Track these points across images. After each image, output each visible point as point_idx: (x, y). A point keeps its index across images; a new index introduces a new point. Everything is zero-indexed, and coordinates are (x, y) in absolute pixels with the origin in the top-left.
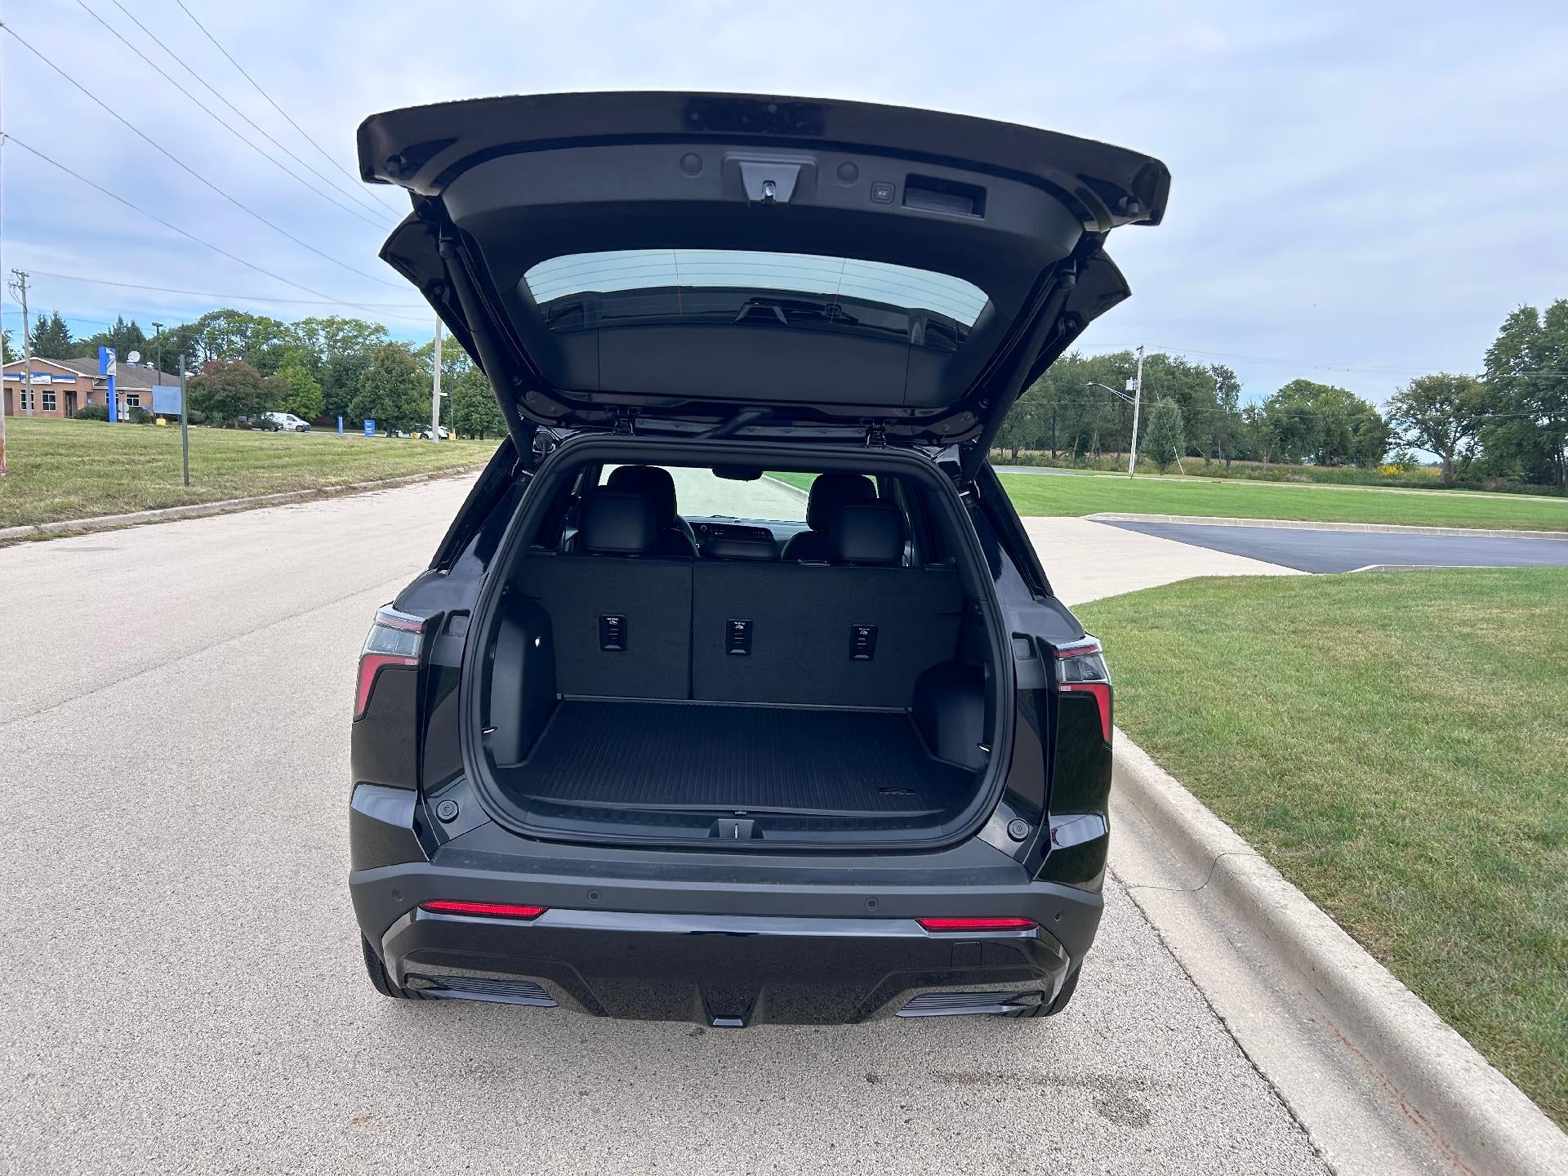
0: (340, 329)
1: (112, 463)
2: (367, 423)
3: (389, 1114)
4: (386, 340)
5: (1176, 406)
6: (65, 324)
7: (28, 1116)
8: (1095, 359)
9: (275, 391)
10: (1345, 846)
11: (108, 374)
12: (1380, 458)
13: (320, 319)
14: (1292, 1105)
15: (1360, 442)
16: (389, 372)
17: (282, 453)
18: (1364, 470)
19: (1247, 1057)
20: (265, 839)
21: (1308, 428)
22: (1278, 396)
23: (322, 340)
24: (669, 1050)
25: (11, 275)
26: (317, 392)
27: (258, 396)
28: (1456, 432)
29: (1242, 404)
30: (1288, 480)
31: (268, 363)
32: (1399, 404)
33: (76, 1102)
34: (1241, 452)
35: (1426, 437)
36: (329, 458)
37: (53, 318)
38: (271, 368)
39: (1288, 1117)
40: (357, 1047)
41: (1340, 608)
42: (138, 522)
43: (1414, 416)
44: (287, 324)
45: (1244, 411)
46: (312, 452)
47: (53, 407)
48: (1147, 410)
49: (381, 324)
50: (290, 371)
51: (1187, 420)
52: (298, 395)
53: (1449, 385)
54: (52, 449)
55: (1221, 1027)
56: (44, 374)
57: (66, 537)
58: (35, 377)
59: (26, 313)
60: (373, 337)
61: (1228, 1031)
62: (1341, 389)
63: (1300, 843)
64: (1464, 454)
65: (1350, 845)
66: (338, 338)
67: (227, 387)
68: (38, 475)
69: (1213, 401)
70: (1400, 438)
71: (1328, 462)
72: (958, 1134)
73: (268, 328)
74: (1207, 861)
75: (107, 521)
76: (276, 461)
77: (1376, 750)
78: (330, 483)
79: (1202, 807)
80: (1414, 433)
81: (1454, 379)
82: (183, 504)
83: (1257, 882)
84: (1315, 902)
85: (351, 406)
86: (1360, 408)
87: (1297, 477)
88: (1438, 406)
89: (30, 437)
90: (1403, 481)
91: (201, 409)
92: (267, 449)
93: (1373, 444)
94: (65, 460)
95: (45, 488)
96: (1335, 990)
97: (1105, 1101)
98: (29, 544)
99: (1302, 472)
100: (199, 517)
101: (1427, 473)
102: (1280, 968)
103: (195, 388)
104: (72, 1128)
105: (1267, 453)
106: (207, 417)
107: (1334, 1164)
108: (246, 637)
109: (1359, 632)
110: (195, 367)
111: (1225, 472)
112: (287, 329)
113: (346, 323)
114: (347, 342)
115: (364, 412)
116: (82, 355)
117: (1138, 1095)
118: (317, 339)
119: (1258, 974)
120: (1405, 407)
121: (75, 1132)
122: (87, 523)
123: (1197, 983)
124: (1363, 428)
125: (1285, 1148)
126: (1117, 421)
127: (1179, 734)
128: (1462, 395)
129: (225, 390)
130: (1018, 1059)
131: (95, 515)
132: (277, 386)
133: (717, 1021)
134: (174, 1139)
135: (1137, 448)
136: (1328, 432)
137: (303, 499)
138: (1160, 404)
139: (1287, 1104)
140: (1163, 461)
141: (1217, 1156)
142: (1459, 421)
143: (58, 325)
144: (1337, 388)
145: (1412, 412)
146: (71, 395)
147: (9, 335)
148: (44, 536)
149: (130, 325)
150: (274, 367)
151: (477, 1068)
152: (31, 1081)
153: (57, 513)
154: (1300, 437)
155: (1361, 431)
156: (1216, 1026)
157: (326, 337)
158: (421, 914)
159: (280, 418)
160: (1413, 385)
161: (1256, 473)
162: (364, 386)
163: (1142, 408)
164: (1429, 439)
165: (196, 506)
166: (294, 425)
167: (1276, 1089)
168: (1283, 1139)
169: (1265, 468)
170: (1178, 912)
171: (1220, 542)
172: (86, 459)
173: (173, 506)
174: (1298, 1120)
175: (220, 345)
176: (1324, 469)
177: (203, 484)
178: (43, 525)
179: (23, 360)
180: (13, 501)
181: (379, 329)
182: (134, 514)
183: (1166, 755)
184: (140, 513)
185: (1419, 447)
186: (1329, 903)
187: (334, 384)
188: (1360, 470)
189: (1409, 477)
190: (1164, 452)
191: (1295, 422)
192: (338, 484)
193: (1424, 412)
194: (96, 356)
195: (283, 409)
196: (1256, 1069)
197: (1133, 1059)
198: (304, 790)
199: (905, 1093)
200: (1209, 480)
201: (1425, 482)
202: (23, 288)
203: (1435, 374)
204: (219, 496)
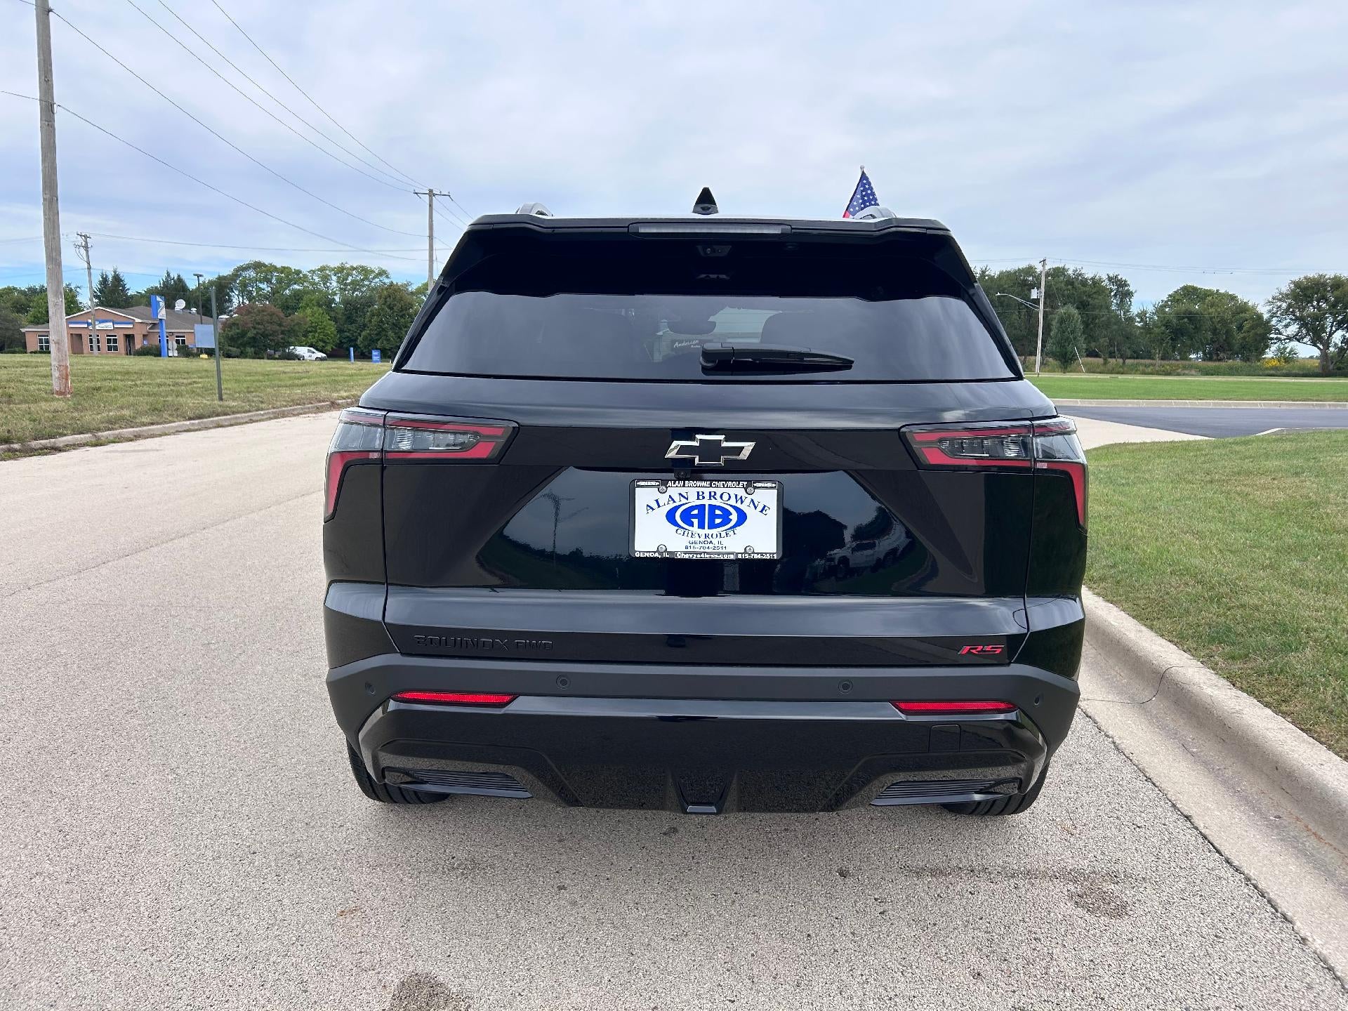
0: (348, 275)
1: (159, 385)
2: (375, 353)
3: (374, 907)
4: (387, 281)
5: (1076, 311)
6: (123, 279)
7: (32, 910)
8: (1002, 273)
9: (296, 328)
10: (1292, 658)
11: (159, 317)
12: (1263, 352)
13: (332, 266)
14: (1272, 896)
15: (1244, 338)
16: (391, 308)
17: (304, 375)
18: (1248, 363)
19: (1218, 851)
20: (270, 669)
21: (1196, 327)
22: (1169, 300)
23: (335, 284)
24: (643, 847)
25: (77, 238)
26: (331, 328)
27: (283, 333)
28: (1331, 327)
29: (1135, 310)
30: (1178, 375)
31: (292, 304)
32: (1279, 304)
33: (79, 898)
34: (1135, 352)
35: (1304, 332)
36: (341, 378)
37: (113, 274)
38: (293, 309)
39: (1269, 908)
40: (346, 847)
41: (1252, 462)
42: (179, 430)
43: (1293, 313)
44: (305, 272)
45: (1137, 315)
46: (327, 374)
47: (116, 349)
48: (1050, 317)
49: (384, 269)
50: (309, 311)
51: (1086, 324)
52: (316, 331)
53: (1324, 285)
54: (111, 375)
55: (1188, 825)
56: (106, 321)
57: (118, 442)
58: (100, 323)
59: (89, 268)
60: (377, 280)
61: (1197, 829)
62: (1226, 291)
63: (1246, 656)
64: (1340, 345)
65: (1298, 656)
66: (348, 282)
67: (257, 326)
68: (97, 395)
69: (1108, 308)
70: (1280, 334)
71: (1215, 357)
72: (935, 925)
73: (290, 276)
74: (1154, 675)
75: (153, 430)
76: (296, 382)
77: (1309, 574)
78: (341, 397)
79: (1143, 628)
80: (1293, 329)
81: (1329, 279)
82: (218, 415)
83: (1209, 691)
84: (1270, 708)
85: (360, 339)
86: (1244, 308)
87: (1186, 372)
88: (1315, 303)
89: (93, 367)
90: (1284, 371)
91: (236, 346)
92: (288, 372)
93: (1256, 340)
94: (120, 384)
95: (102, 405)
96: (1303, 788)
97: (1080, 893)
98: (88, 448)
99: (1191, 367)
100: (231, 425)
101: (1306, 365)
102: (1239, 770)
103: (231, 327)
104: (73, 921)
105: (1159, 351)
106: (242, 352)
107: (1324, 952)
108: (263, 511)
109: (1274, 479)
110: (231, 311)
111: (1121, 369)
112: (305, 276)
113: (354, 269)
114: (356, 285)
115: (371, 343)
116: (138, 304)
117: (1113, 888)
118: (331, 284)
119: (1217, 776)
120: (1284, 305)
121: (74, 925)
122: (137, 432)
123: (1157, 784)
124: (1247, 325)
125: (1271, 936)
126: (1023, 327)
127: (1114, 566)
128: (1336, 293)
129: (255, 328)
130: (987, 854)
131: (144, 425)
132: (298, 324)
133: (690, 808)
134: (169, 931)
135: (1042, 350)
136: (1214, 331)
137: (319, 410)
138: (1062, 311)
139: (1266, 895)
140: (1065, 360)
141: (1202, 945)
142: (1334, 315)
143: (117, 279)
144: (1222, 291)
145: (1291, 310)
146: (129, 338)
147: (78, 290)
148: (100, 441)
149: (176, 278)
150: (295, 309)
151: (459, 865)
152: (38, 880)
153: (112, 423)
154: (1189, 336)
155: (1245, 329)
156: (1182, 823)
157: (338, 282)
158: (392, 705)
159: (302, 351)
160: (1292, 286)
161: (1149, 370)
162: (370, 321)
163: (1045, 313)
164: (1308, 334)
165: (228, 417)
166: (314, 356)
167: (1253, 882)
168: (1268, 929)
169: (1157, 364)
170: (1129, 722)
171: (1128, 418)
172: (138, 382)
173: (209, 417)
174: (1279, 910)
175: (250, 292)
176: (1211, 364)
177: (234, 400)
178: (100, 434)
179: (90, 310)
180: (75, 414)
181: (382, 273)
182: (176, 424)
183: (1102, 585)
184: (181, 423)
185: (1298, 341)
186: (1284, 708)
187: (346, 321)
188: (1245, 364)
189: (1289, 367)
190: (1066, 353)
191: (1184, 323)
192: (348, 397)
193: (1302, 309)
194: (149, 304)
195: (304, 343)
196: (1229, 863)
197: (1103, 853)
198: (307, 630)
199: (877, 886)
200: (1107, 376)
201: (1305, 372)
202: (86, 248)
203: (1312, 274)
204: (247, 408)
